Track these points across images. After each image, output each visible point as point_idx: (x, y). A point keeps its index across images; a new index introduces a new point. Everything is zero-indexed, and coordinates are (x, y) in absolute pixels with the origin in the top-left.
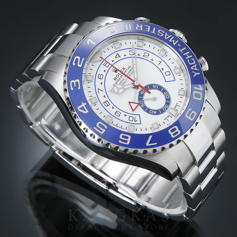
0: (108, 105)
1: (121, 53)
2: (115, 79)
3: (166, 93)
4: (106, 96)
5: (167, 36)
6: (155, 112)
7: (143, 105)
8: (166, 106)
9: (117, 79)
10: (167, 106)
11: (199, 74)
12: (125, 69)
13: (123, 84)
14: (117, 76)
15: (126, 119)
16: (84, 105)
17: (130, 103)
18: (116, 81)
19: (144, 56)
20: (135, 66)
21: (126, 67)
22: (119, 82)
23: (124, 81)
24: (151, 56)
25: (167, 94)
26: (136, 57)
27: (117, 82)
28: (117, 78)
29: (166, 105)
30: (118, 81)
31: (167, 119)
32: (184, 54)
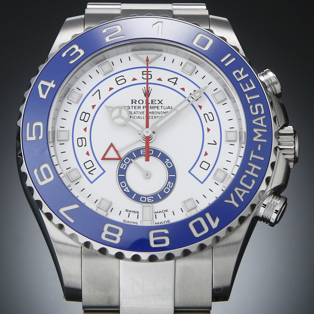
0: (83, 120)
1: (182, 83)
2: (133, 101)
3: (171, 184)
4: (96, 108)
5: (260, 120)
6: (126, 190)
7: (125, 165)
8: (149, 198)
9: (136, 105)
10: (151, 199)
11: (237, 205)
12: (162, 104)
13: (135, 117)
14: (141, 102)
15: (83, 158)
16: (51, 85)
17: (112, 145)
18: (132, 105)
19: (205, 115)
20: (175, 112)
21: (165, 104)
22: (133, 110)
23: (140, 115)
24: (214, 125)
25: (171, 186)
26: (191, 103)
27: (131, 107)
28: (137, 102)
29: (152, 197)
30: (133, 107)
31: (131, 213)
32: (250, 164)
